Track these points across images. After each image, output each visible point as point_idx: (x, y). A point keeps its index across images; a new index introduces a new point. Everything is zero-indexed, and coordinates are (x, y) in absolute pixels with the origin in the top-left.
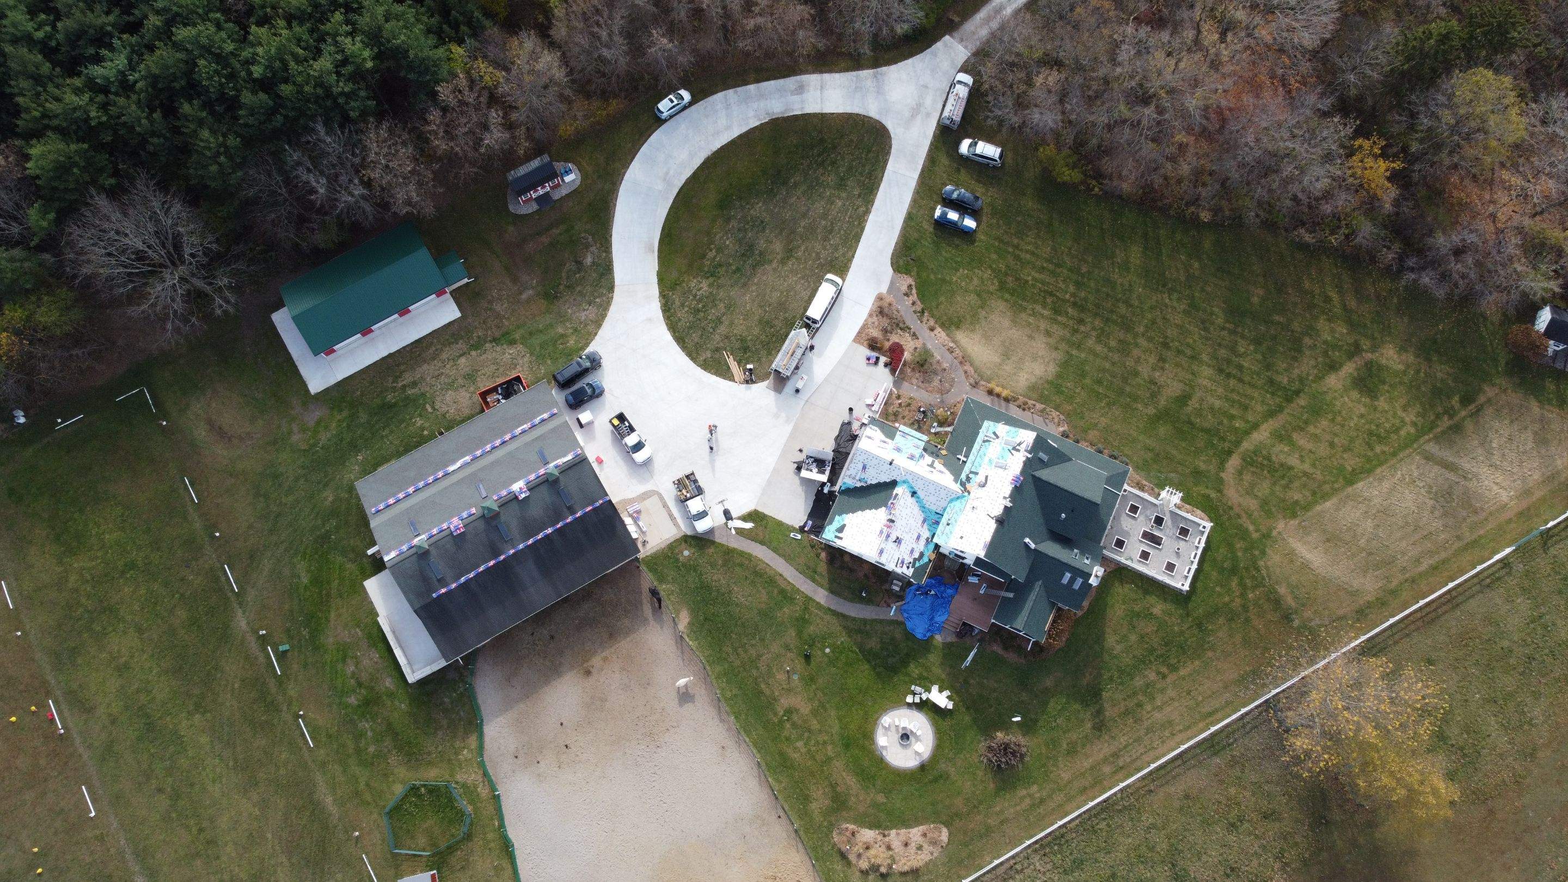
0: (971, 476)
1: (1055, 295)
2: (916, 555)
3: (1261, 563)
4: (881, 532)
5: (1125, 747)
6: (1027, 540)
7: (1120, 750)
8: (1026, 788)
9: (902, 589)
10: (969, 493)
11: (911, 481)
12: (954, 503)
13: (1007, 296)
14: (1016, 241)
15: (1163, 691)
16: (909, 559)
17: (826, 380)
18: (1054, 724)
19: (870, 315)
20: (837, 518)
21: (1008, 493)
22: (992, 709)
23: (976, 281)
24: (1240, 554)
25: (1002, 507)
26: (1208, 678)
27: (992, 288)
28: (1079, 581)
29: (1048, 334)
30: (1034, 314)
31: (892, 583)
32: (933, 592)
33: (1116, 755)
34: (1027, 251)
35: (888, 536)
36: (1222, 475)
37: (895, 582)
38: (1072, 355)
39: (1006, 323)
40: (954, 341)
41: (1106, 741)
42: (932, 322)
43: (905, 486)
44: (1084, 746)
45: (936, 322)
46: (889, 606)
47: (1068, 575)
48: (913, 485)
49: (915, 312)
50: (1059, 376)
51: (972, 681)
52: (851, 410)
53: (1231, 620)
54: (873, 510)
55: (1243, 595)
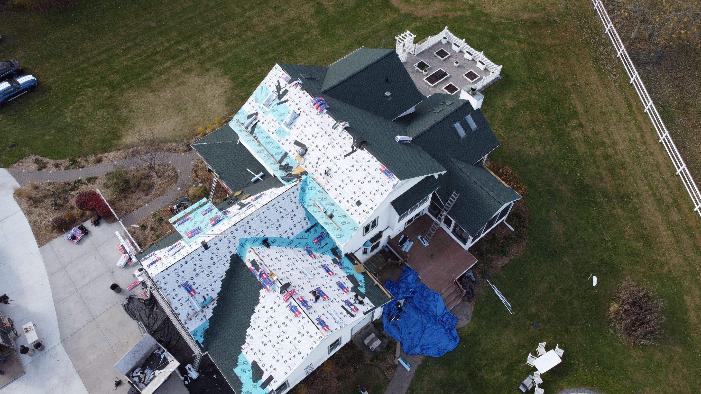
0: (284, 163)
1: (157, 53)
2: (349, 284)
3: (494, 19)
4: (294, 309)
5: (651, 188)
6: (399, 137)
7: (654, 195)
8: (687, 311)
9: (381, 336)
10: (305, 173)
11: (247, 236)
12: (307, 198)
13: (125, 86)
14: (81, 58)
15: (595, 133)
16: (350, 296)
17: (57, 302)
18: (609, 244)
19: (28, 213)
20: (237, 371)
21: (331, 121)
22: (576, 303)
23: (87, 104)
24: (480, 28)
25: (346, 133)
26: (592, 94)
27: (106, 94)
28: (469, 118)
29: (188, 71)
30: (160, 74)
31: (367, 347)
32: (402, 302)
33: (660, 201)
34: (99, 54)
35: (304, 303)
36: (403, 12)
37: (366, 341)
38: (223, 63)
39: (151, 97)
40: (129, 147)
41: (641, 202)
42: (92, 158)
43: (248, 246)
44: (642, 226)
45: (96, 154)
46: (395, 367)
47: (458, 126)
48: (254, 235)
49: (67, 168)
50: (234, 79)
51: (533, 310)
52: (114, 287)
53: (539, 58)
54: (257, 308)
55: (519, 41)
